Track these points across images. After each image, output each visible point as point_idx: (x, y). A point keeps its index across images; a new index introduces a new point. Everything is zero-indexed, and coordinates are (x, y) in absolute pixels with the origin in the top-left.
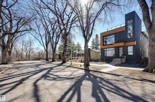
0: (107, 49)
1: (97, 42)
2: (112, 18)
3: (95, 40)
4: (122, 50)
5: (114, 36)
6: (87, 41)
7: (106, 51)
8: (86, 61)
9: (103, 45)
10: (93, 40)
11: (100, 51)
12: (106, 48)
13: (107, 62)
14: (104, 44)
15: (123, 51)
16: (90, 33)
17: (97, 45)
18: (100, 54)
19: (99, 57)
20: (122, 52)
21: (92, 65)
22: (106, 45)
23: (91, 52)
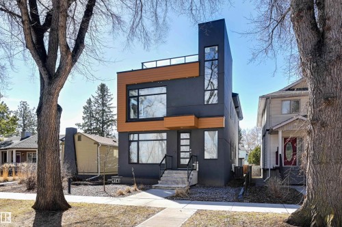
0: (142, 136)
1: (103, 110)
2: (161, 21)
3: (97, 102)
4: (188, 142)
5: (164, 90)
6: (51, 79)
7: (138, 141)
8: (49, 184)
9: (129, 120)
10: (89, 102)
11: (117, 144)
12: (138, 133)
13: (141, 186)
14: (132, 116)
15: (190, 146)
16: (71, 43)
17: (104, 123)
18: (116, 153)
19: (113, 167)
20: (187, 149)
21: (80, 206)
22: (138, 120)
23: (77, 143)
